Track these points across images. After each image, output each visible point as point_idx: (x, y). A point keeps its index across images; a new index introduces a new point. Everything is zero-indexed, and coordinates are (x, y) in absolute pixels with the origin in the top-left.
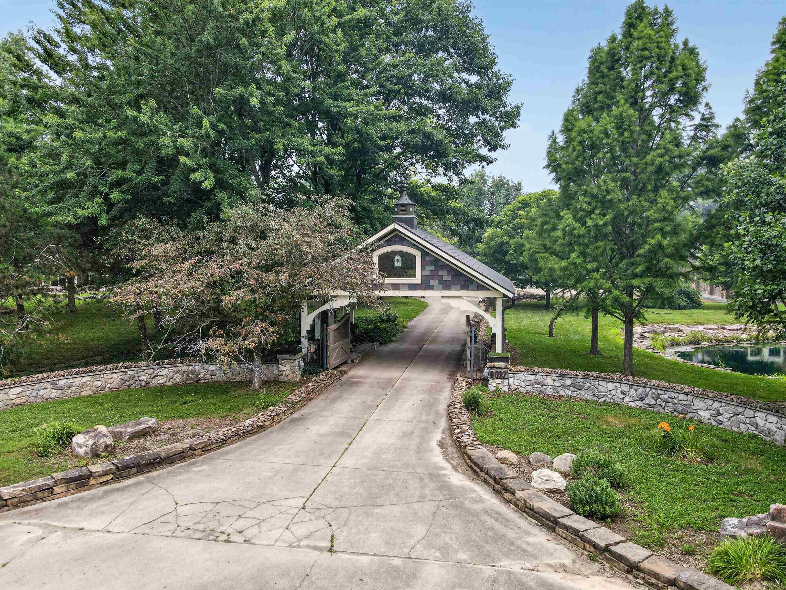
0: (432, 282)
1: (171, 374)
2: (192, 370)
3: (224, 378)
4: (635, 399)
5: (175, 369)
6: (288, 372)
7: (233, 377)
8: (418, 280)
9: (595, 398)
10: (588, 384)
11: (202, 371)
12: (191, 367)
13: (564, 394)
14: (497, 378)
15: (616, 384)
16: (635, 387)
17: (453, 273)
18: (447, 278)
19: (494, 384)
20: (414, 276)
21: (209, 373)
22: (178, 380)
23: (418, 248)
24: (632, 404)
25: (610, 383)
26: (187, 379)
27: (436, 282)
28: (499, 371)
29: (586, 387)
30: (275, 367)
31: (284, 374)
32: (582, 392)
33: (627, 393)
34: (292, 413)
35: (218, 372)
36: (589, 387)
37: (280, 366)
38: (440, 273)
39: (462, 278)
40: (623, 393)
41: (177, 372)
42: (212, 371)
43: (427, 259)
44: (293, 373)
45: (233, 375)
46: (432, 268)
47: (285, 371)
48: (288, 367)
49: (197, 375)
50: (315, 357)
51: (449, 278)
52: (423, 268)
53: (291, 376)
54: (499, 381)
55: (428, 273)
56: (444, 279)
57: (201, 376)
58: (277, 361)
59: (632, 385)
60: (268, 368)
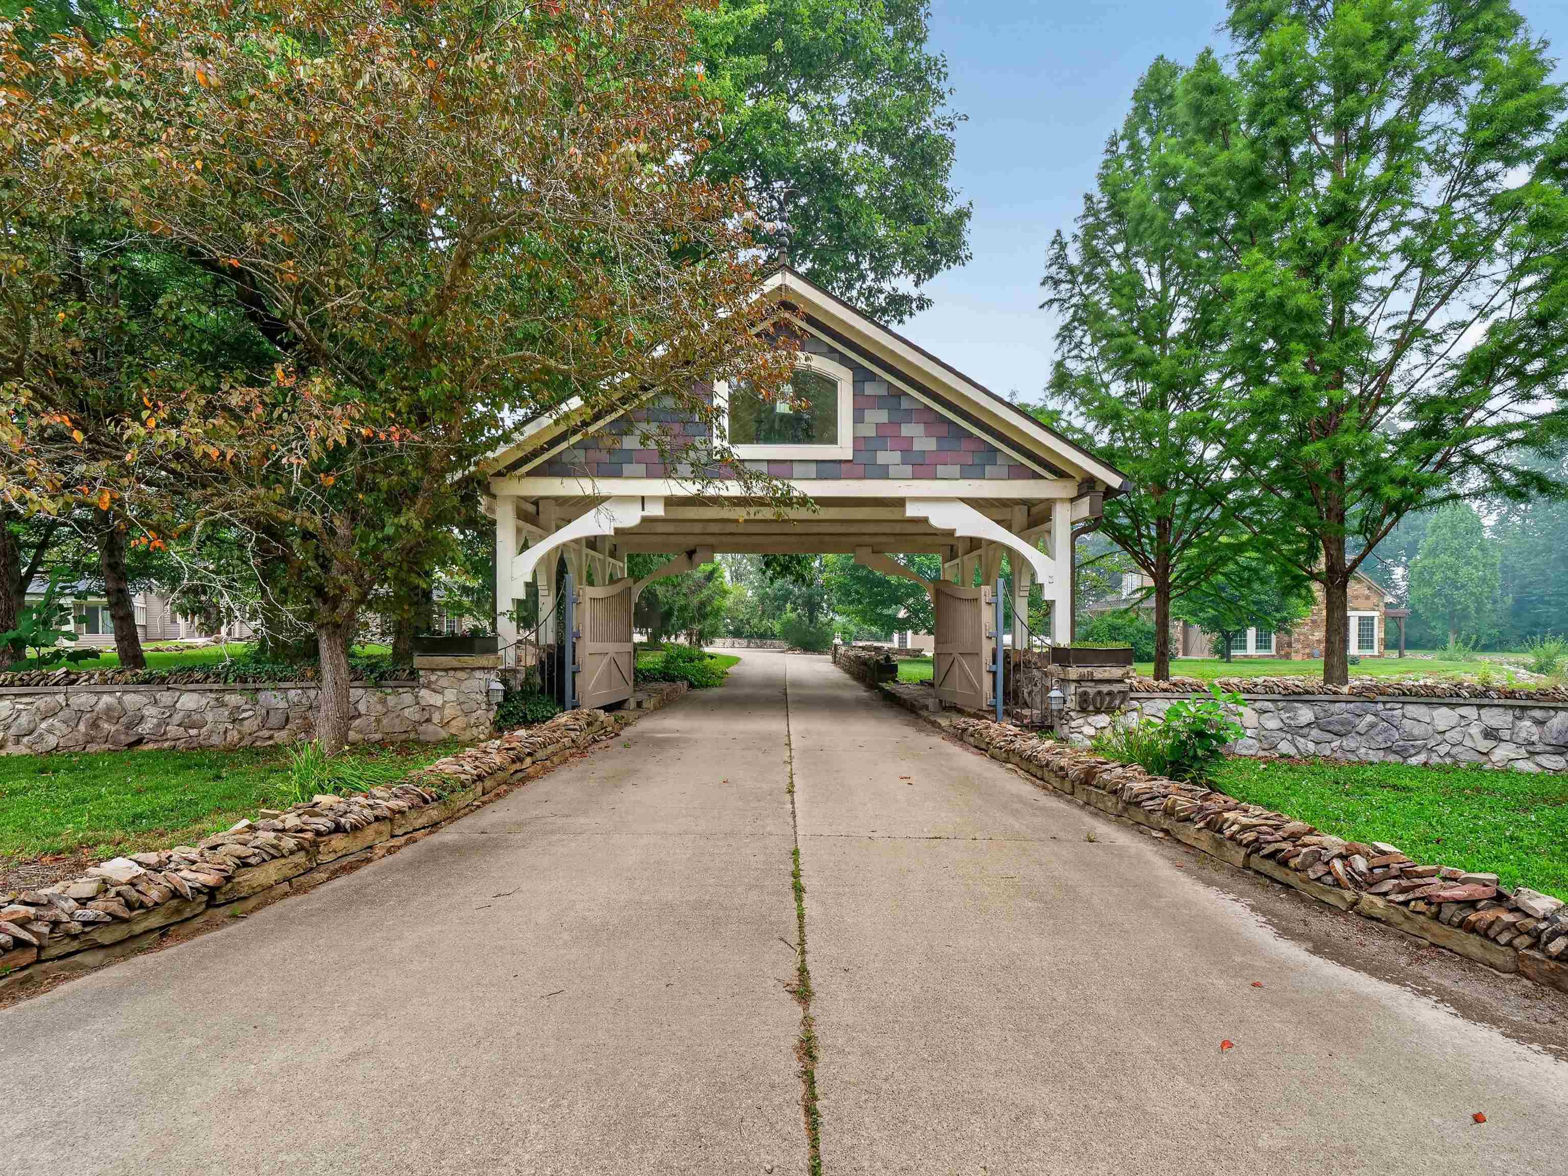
0: (883, 457)
1: (24, 720)
2: (109, 709)
3: (233, 736)
4: (1539, 748)
5: (42, 703)
6: (448, 712)
7: (266, 733)
8: (843, 449)
9: (1392, 758)
10: (1370, 718)
11: (150, 711)
12: (106, 699)
13: (1293, 751)
14: (1098, 711)
15: (1463, 711)
16: (1538, 714)
17: (943, 430)
18: (924, 443)
19: (1090, 731)
20: (833, 440)
21: (177, 718)
22: (52, 741)
23: (844, 360)
24: (1527, 766)
25: (1444, 710)
26: (91, 740)
27: (896, 456)
28: (1105, 688)
29: (1362, 725)
30: (408, 698)
31: (436, 718)
32: (1350, 743)
33: (1505, 734)
34: (434, 826)
35: (209, 717)
36: (1372, 726)
37: (423, 692)
38: (907, 430)
39: (966, 445)
40: (1490, 734)
41: (50, 714)
42: (189, 714)
43: (870, 389)
44: (467, 714)
45: (262, 726)
46: (882, 416)
47: (441, 709)
48: (450, 695)
49: (129, 727)
50: (538, 680)
51: (931, 444)
52: (858, 418)
53: (460, 722)
54: (1103, 720)
55: (870, 431)
56: (917, 446)
57: (145, 728)
58: (413, 674)
59: (1523, 708)
60: (383, 702)
